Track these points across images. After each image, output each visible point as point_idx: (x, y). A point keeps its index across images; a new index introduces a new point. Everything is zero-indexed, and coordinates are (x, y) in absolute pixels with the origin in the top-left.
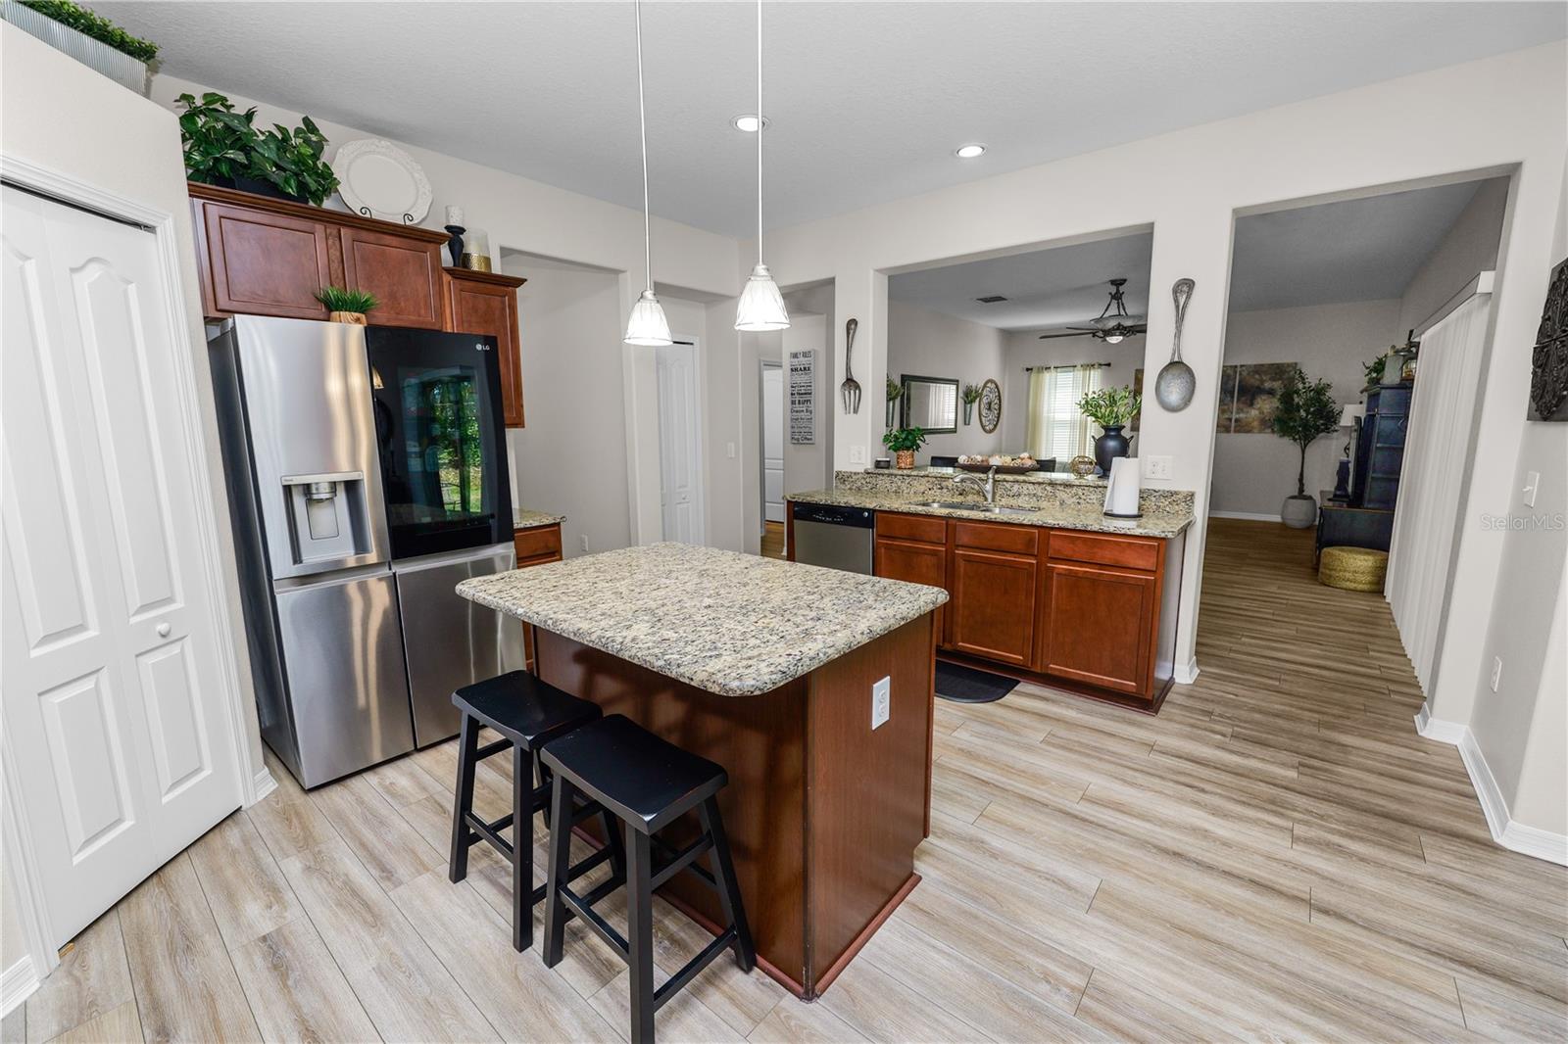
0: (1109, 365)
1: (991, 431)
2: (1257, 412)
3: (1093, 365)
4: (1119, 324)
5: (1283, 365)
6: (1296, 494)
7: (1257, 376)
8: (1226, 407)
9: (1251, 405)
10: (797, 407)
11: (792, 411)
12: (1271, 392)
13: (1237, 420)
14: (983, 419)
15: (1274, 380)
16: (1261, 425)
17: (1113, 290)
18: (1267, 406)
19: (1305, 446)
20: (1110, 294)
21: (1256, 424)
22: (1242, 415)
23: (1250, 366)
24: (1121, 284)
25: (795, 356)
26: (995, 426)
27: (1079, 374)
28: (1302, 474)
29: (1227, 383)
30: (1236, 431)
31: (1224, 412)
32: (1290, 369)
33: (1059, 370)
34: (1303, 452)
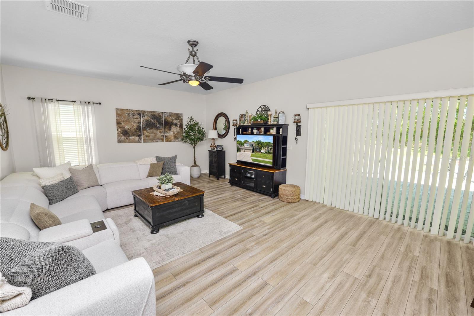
0: (100, 104)
1: (6, 148)
2: (172, 133)
3: (89, 103)
5: (178, 114)
6: (194, 164)
7: (170, 118)
8: (161, 130)
9: (170, 130)
12: (176, 125)
13: (165, 136)
15: (176, 120)
16: (175, 138)
18: (175, 130)
19: (195, 146)
21: (173, 138)
22: (167, 134)
23: (167, 113)
24: (195, 45)
26: (8, 143)
28: (195, 157)
29: (160, 120)
30: (166, 141)
31: (160, 132)
32: (181, 116)
33: (60, 102)
34: (194, 149)
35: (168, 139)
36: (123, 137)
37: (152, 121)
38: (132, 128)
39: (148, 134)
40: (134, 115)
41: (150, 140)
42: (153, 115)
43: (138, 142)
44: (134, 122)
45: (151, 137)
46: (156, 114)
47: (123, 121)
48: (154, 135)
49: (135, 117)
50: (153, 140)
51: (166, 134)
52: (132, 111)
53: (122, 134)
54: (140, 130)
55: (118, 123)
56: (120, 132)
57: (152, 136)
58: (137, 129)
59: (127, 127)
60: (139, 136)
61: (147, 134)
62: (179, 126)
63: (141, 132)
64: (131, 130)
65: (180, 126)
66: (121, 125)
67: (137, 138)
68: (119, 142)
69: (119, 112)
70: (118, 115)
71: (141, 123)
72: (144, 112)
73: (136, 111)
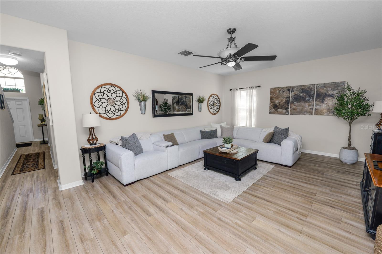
0: (260, 87)
1: (215, 114)
2: (326, 105)
3: (254, 87)
4: (230, 55)
5: (338, 83)
6: (347, 146)
7: (325, 89)
8: (310, 103)
9: (323, 102)
12: (332, 96)
13: (316, 109)
15: (334, 90)
16: (328, 112)
17: (229, 36)
19: (351, 123)
21: (325, 111)
22: (318, 107)
23: (322, 84)
26: (218, 112)
27: (248, 91)
28: (350, 137)
29: (310, 92)
30: (315, 114)
31: (309, 105)
32: (342, 84)
33: (241, 89)
34: (350, 126)
35: (318, 113)
36: (273, 110)
37: (301, 94)
38: (281, 102)
39: (296, 107)
40: (283, 92)
41: (297, 112)
42: (302, 89)
43: (285, 114)
44: (283, 97)
45: (298, 110)
46: (306, 87)
47: (275, 97)
48: (301, 108)
49: (285, 93)
50: (300, 113)
51: (316, 107)
52: (283, 88)
53: (273, 107)
54: (288, 104)
55: (271, 99)
56: (272, 105)
57: (299, 108)
58: (285, 103)
59: (277, 102)
60: (287, 109)
61: (294, 107)
62: (336, 97)
63: (289, 106)
64: (280, 104)
66: (273, 101)
67: (284, 111)
68: (270, 113)
69: (272, 91)
70: (272, 93)
71: (289, 97)
72: (293, 87)
73: (286, 87)
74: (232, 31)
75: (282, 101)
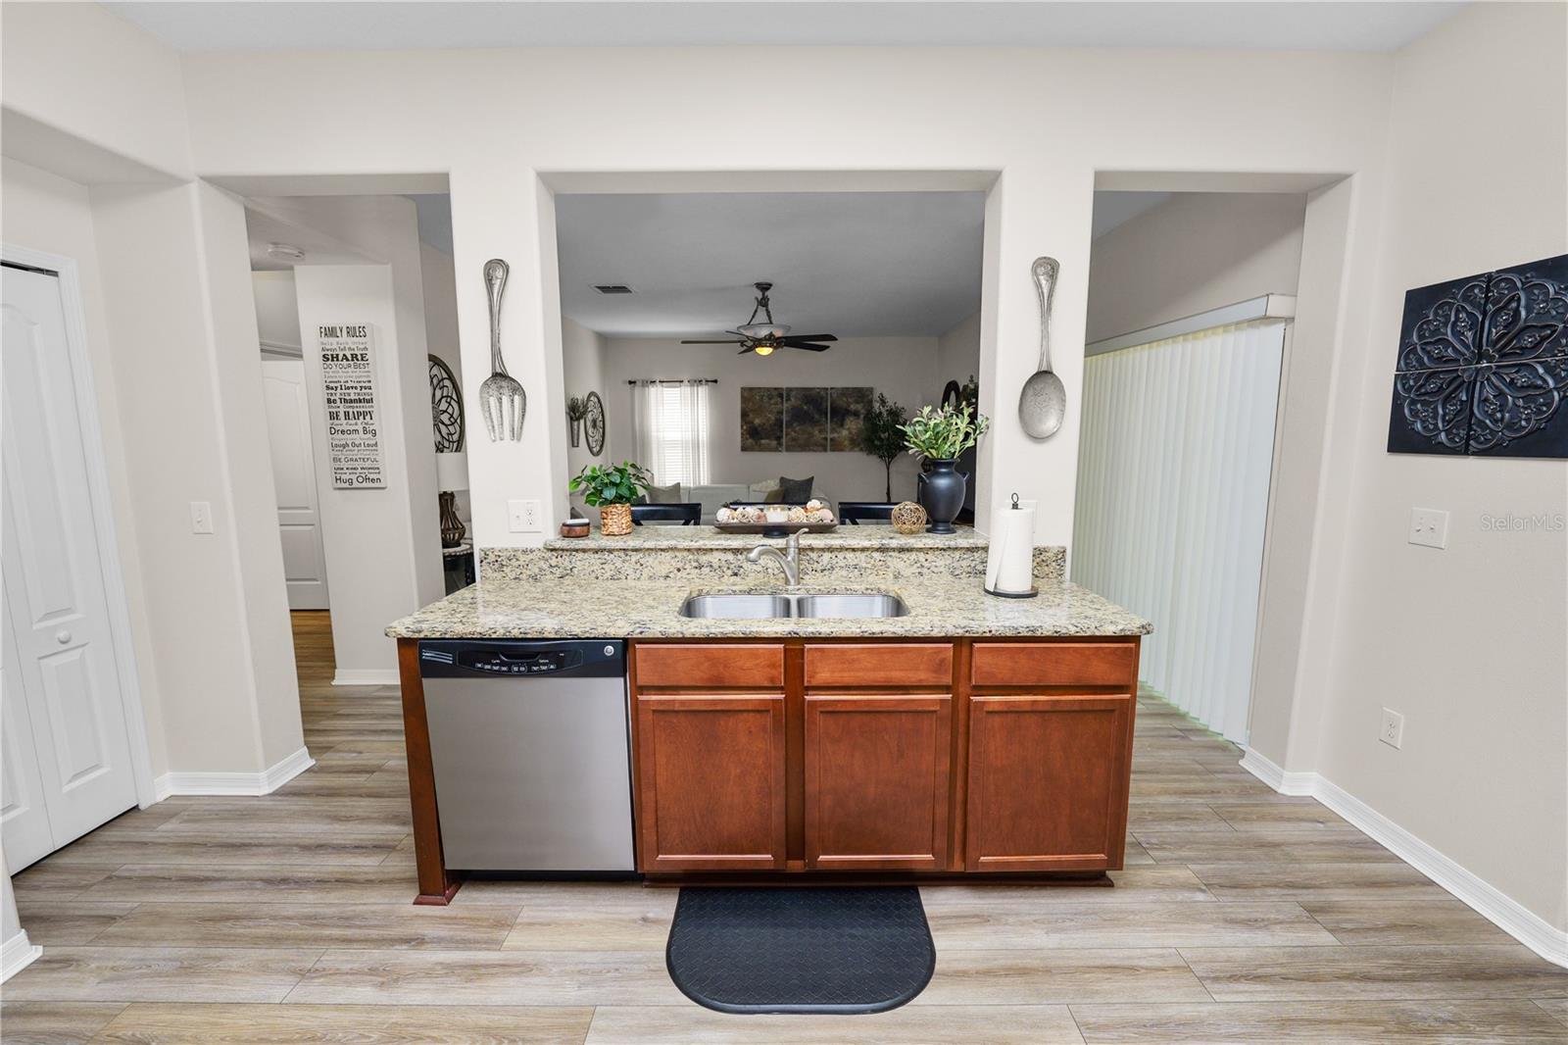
0: (716, 381)
1: (598, 453)
2: (847, 432)
3: (700, 381)
5: (862, 388)
7: (845, 399)
8: (822, 427)
9: (842, 425)
10: (343, 424)
11: (333, 431)
12: (856, 414)
13: (832, 440)
14: (590, 439)
15: (858, 403)
16: (851, 444)
18: (853, 426)
19: (889, 463)
20: (757, 298)
21: (846, 443)
22: (836, 435)
23: (838, 389)
24: (768, 289)
25: (330, 332)
26: (601, 447)
27: (686, 390)
28: (888, 488)
29: (821, 404)
30: (832, 450)
31: (820, 432)
32: (868, 393)
33: (664, 384)
34: (888, 469)
35: (836, 447)
36: (750, 440)
37: (805, 407)
38: (767, 423)
39: (796, 434)
40: (770, 399)
41: (798, 446)
42: (806, 396)
43: (776, 450)
44: (771, 412)
45: (801, 441)
46: (812, 392)
47: (752, 411)
48: (806, 436)
49: (772, 401)
50: (805, 447)
51: (832, 436)
52: (768, 389)
53: (749, 434)
54: (781, 426)
55: (744, 415)
56: (746, 430)
57: (802, 438)
58: (775, 425)
59: (757, 421)
60: (779, 438)
61: (793, 434)
62: (862, 416)
63: (782, 431)
64: (764, 427)
65: (865, 417)
66: (747, 419)
67: (774, 443)
68: (744, 449)
69: (745, 394)
70: (744, 399)
71: (782, 413)
72: (789, 390)
73: (776, 389)
74: (764, 287)
75: (768, 420)
